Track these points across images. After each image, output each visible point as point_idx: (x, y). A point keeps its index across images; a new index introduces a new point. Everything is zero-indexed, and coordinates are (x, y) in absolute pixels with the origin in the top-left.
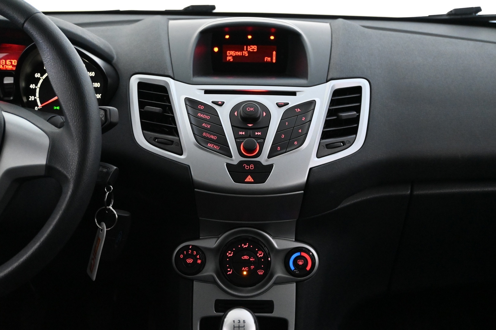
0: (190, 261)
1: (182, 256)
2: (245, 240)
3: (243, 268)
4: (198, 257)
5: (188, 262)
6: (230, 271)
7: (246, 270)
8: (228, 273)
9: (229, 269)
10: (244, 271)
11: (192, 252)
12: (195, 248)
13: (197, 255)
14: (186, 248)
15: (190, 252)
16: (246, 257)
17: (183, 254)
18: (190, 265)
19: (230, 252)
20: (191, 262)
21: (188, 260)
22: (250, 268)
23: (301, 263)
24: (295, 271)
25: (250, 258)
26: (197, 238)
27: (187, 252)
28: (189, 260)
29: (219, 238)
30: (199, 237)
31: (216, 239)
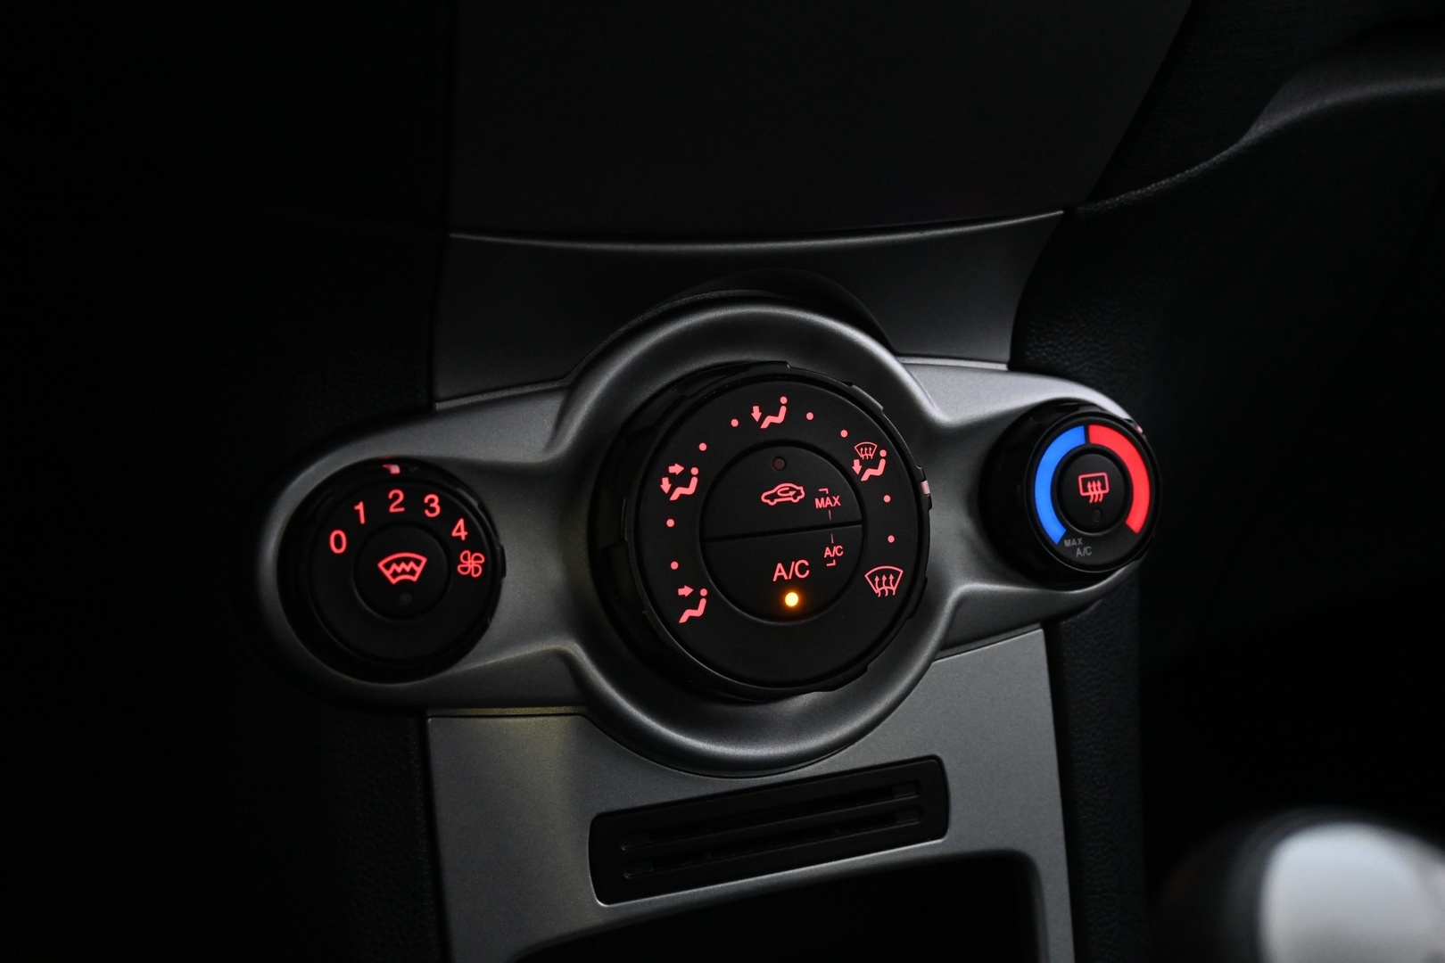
0: (403, 568)
1: (337, 542)
2: (765, 385)
3: (780, 566)
4: (460, 530)
5: (395, 574)
6: (692, 602)
7: (794, 584)
8: (684, 619)
9: (685, 591)
10: (785, 586)
11: (415, 502)
12: (422, 474)
13: (449, 516)
14: (369, 477)
15: (397, 501)
16: (786, 493)
17: (349, 523)
18: (406, 599)
19: (676, 469)
20: (412, 572)
21: (388, 566)
22: (817, 562)
23: (1095, 492)
24: (1067, 543)
25: (812, 494)
26: (420, 410)
27: (378, 505)
28: (398, 562)
29: (571, 393)
30: (433, 399)
31: (552, 405)
